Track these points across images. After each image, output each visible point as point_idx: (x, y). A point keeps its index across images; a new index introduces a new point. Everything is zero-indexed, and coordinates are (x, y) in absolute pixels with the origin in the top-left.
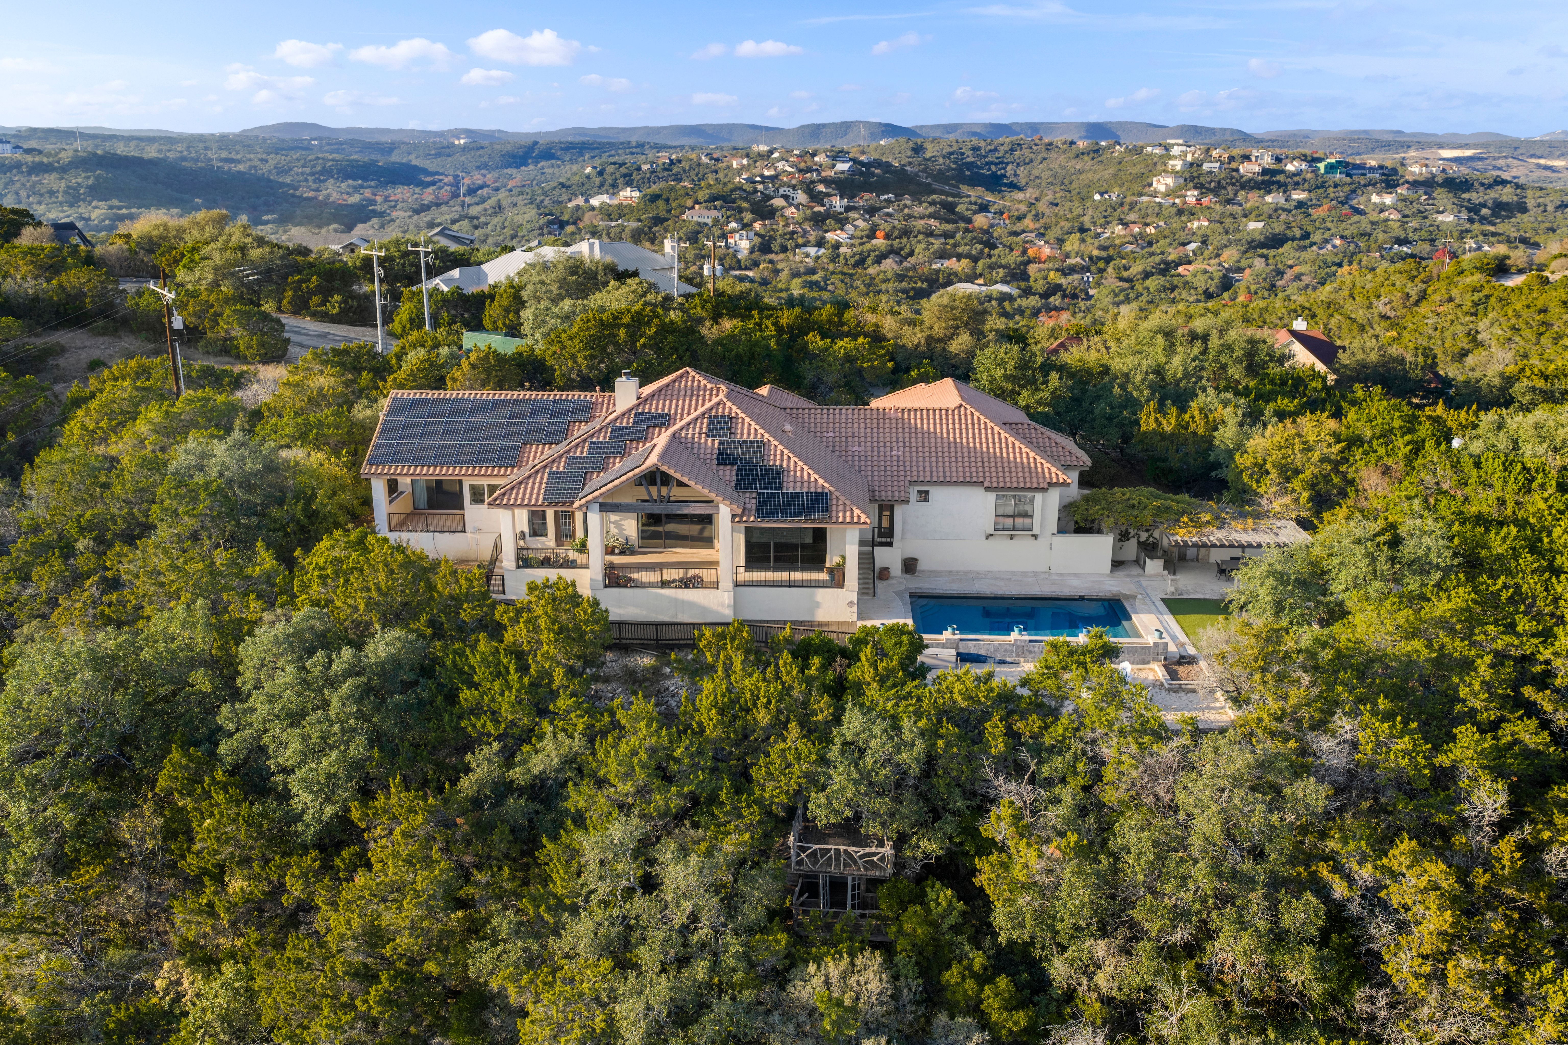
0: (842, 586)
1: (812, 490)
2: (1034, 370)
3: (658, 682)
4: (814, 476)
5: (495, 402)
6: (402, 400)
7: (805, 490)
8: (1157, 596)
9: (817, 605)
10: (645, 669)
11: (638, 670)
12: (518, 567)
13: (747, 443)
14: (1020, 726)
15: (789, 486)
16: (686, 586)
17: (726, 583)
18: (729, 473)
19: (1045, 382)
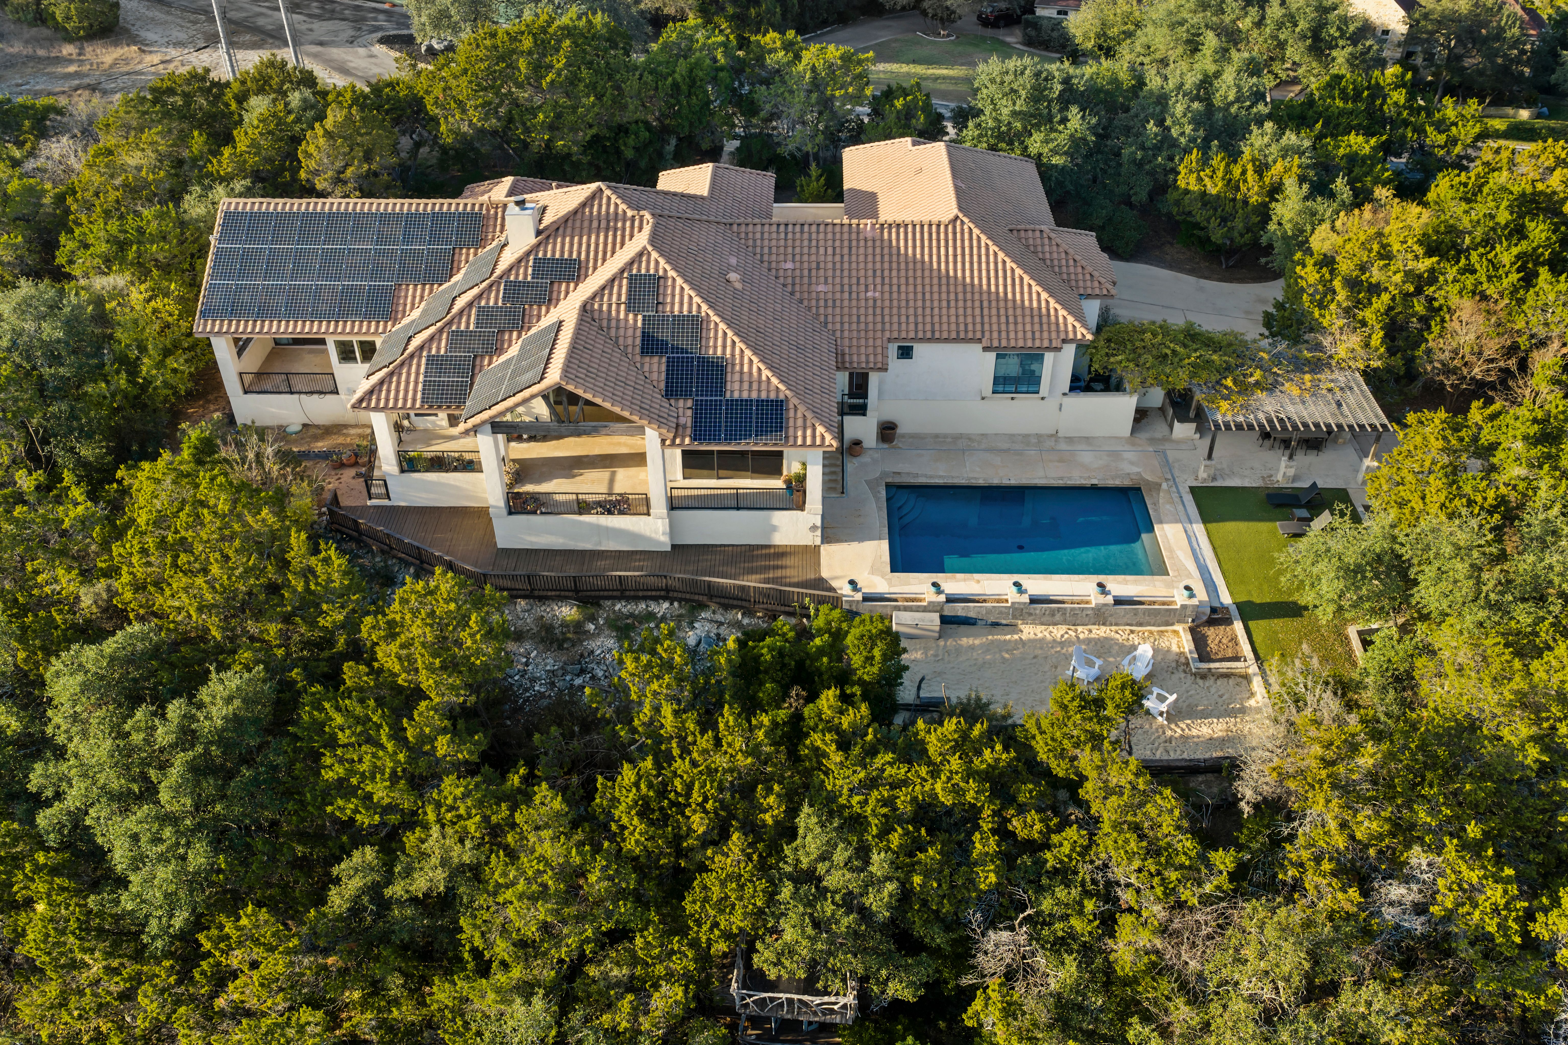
0: (802, 510)
1: (764, 396)
2: (1050, 102)
3: (581, 641)
4: (766, 373)
5: (359, 218)
6: (236, 214)
7: (754, 395)
8: (1187, 481)
9: (774, 529)
10: (564, 624)
11: (556, 624)
12: (402, 471)
13: (679, 320)
14: (1016, 824)
15: (735, 390)
16: (610, 512)
17: (659, 506)
18: (657, 367)
19: (1064, 120)
